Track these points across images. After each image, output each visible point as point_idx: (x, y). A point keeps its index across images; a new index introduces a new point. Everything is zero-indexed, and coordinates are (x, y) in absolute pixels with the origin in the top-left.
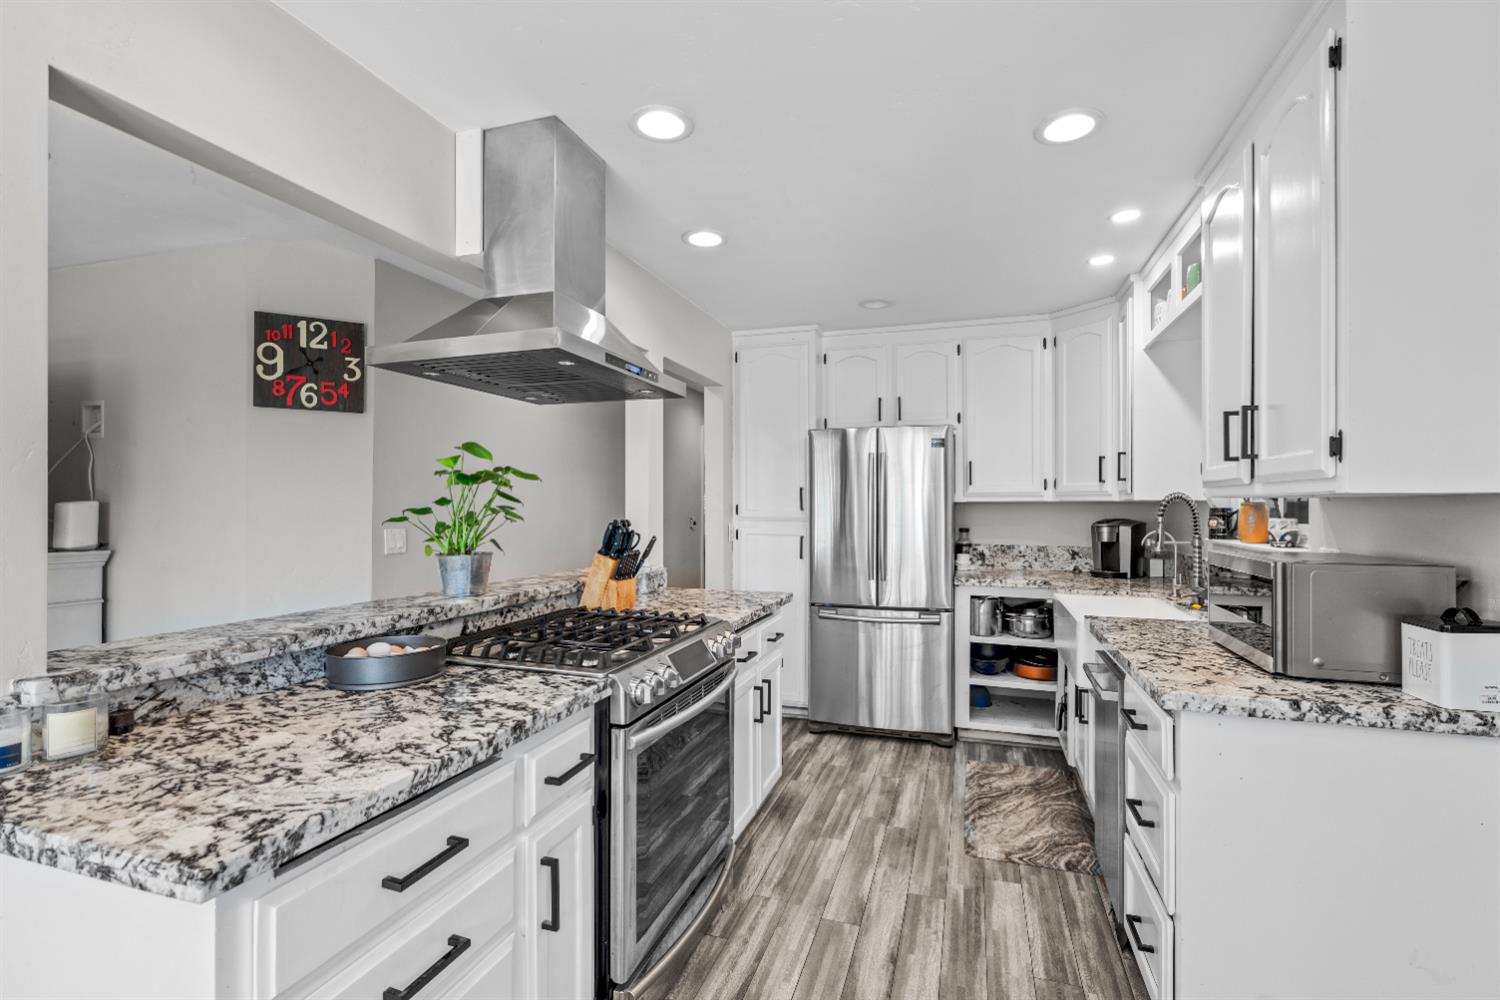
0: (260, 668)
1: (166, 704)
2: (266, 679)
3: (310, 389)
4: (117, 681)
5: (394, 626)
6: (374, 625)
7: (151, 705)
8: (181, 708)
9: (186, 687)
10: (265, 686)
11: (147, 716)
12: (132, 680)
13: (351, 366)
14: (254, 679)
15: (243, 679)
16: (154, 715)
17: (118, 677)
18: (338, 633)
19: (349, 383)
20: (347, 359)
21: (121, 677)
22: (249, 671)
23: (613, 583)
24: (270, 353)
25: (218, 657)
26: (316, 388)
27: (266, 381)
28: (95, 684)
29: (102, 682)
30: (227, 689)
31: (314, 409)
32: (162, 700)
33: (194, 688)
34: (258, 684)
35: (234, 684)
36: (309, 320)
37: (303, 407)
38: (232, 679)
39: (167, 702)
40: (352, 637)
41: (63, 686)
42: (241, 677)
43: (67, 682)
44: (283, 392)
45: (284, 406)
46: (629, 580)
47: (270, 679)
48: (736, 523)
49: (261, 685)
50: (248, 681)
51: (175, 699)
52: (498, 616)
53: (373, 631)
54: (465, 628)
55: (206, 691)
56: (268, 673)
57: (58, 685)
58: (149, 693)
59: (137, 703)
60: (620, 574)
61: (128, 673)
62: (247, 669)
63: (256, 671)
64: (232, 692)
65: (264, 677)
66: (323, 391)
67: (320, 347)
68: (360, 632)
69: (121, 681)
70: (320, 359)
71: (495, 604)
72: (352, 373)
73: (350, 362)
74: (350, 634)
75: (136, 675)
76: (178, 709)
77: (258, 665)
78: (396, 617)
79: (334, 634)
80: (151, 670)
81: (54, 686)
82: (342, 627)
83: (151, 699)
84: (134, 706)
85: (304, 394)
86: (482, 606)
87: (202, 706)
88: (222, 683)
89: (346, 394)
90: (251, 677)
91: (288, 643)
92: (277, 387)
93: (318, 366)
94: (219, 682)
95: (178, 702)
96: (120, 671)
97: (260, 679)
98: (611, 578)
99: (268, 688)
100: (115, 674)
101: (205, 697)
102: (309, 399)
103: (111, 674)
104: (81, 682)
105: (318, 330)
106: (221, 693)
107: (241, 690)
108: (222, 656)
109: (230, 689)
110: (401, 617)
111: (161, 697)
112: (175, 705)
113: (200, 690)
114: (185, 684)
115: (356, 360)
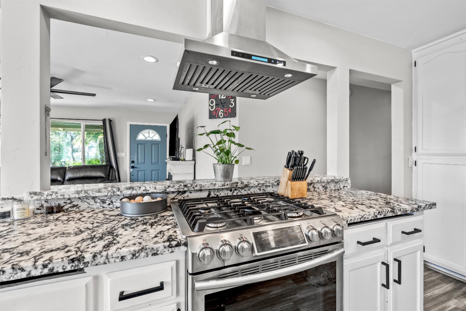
0: (110, 199)
1: (74, 206)
2: (113, 203)
4: (50, 196)
5: (165, 190)
6: (155, 188)
7: (69, 205)
8: (80, 208)
9: (81, 201)
10: (112, 205)
11: (68, 209)
12: (55, 196)
13: (232, 102)
14: (108, 202)
15: (104, 202)
16: (70, 209)
17: (50, 195)
18: (138, 190)
19: (231, 108)
21: (51, 195)
22: (106, 199)
23: (289, 182)
24: (212, 102)
25: (87, 193)
26: (223, 111)
27: (211, 111)
28: (43, 196)
29: (45, 196)
30: (97, 204)
31: (222, 118)
32: (73, 204)
33: (84, 202)
34: (109, 204)
35: (100, 203)
37: (220, 118)
38: (99, 201)
39: (75, 205)
40: (145, 192)
41: (32, 195)
42: (102, 201)
43: (34, 194)
44: (215, 113)
45: (216, 118)
46: (301, 182)
47: (114, 203)
48: (415, 157)
49: (111, 205)
50: (105, 203)
51: (77, 205)
52: (229, 191)
53: (155, 191)
54: (209, 194)
55: (89, 204)
56: (113, 201)
57: (31, 195)
58: (69, 201)
59: (65, 204)
60: (295, 178)
61: (54, 194)
62: (105, 198)
63: (109, 200)
64: (99, 206)
65: (112, 202)
66: (225, 111)
67: (224, 98)
68: (148, 190)
69: (51, 196)
70: (224, 101)
71: (223, 186)
72: (232, 104)
73: (232, 101)
74: (144, 191)
75: (56, 195)
76: (79, 208)
77: (109, 198)
78: (167, 186)
79: (136, 190)
80: (62, 194)
81: (30, 195)
82: (140, 188)
83: (69, 204)
84: (63, 205)
86: (215, 186)
87: (87, 209)
88: (95, 202)
89: (230, 111)
90: (106, 201)
91: (116, 191)
92: (214, 112)
93: (224, 104)
94: (94, 201)
95: (79, 206)
96: (51, 193)
97: (110, 203)
98: (289, 180)
99: (113, 206)
100: (49, 194)
101: (89, 206)
102: (221, 115)
103: (48, 194)
104: (38, 195)
106: (95, 205)
107: (103, 206)
108: (88, 193)
109: (98, 205)
110: (169, 187)
111: (73, 203)
112: (78, 207)
113: (87, 203)
114: (81, 200)
115: (233, 100)
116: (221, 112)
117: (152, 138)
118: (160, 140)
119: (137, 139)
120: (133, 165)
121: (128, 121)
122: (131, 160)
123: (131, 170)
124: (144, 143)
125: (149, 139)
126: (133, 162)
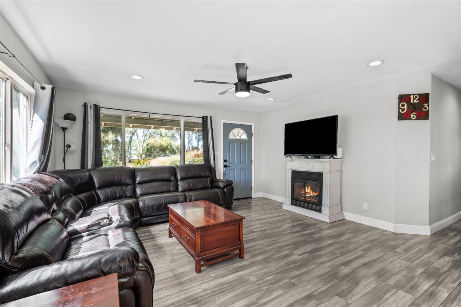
13: (425, 106)
20: (424, 104)
24: (403, 105)
27: (402, 113)
31: (415, 120)
36: (414, 95)
45: (407, 120)
66: (417, 114)
67: (417, 102)
72: (426, 108)
93: (416, 107)
102: (413, 117)
105: (416, 97)
115: (427, 104)
116: (414, 114)
117: (240, 137)
118: (247, 139)
119: (229, 138)
120: (226, 163)
121: (222, 119)
122: (225, 159)
123: (224, 169)
124: (234, 141)
125: (238, 137)
126: (225, 161)
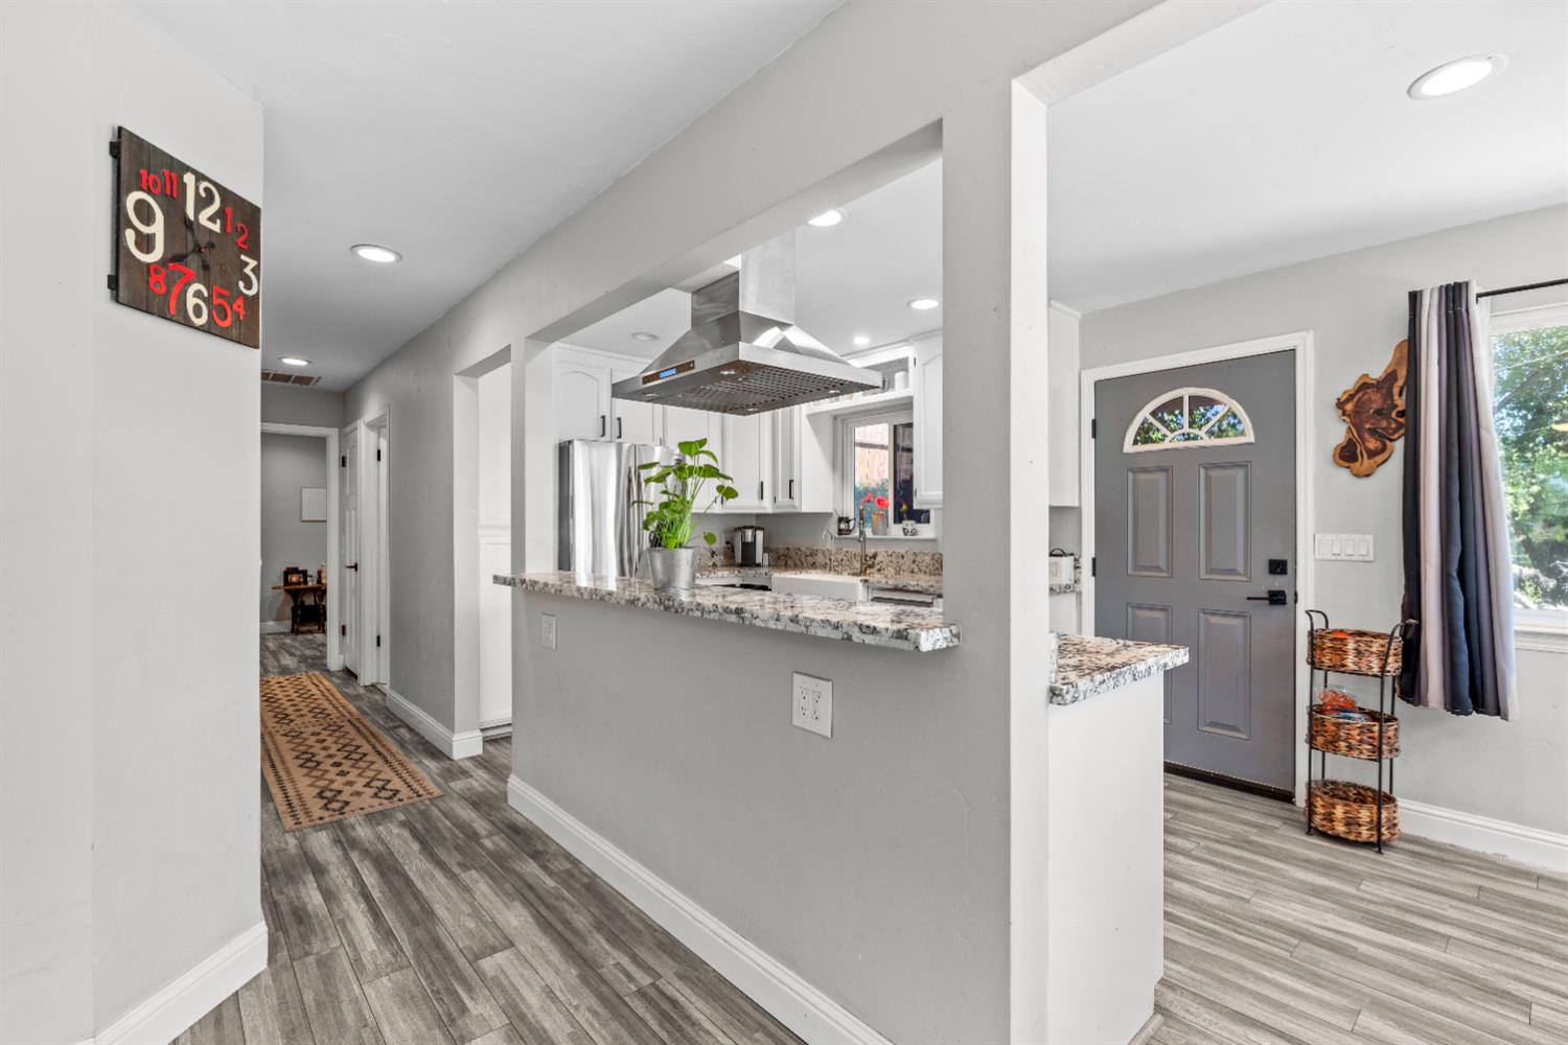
3: (198, 294)
13: (247, 270)
19: (244, 296)
20: (243, 257)
24: (145, 213)
26: (206, 295)
27: (139, 261)
31: (203, 329)
36: (200, 177)
37: (190, 323)
44: (162, 289)
66: (217, 301)
67: (210, 225)
70: (211, 246)
72: (248, 283)
73: (245, 263)
85: (191, 301)
89: (240, 313)
92: (156, 277)
93: (211, 257)
102: (198, 311)
105: (209, 200)
